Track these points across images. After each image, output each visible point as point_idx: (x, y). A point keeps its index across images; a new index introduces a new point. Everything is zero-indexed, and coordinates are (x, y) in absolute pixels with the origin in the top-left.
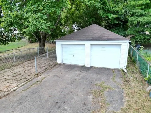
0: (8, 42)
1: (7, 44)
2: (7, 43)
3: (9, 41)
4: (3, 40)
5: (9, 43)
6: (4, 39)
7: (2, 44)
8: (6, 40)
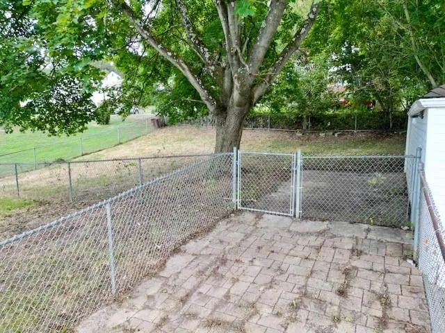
0: (82, 124)
1: (81, 131)
2: (81, 127)
3: (88, 119)
4: (65, 115)
5: (86, 125)
6: (68, 111)
7: (61, 132)
8: (75, 116)
